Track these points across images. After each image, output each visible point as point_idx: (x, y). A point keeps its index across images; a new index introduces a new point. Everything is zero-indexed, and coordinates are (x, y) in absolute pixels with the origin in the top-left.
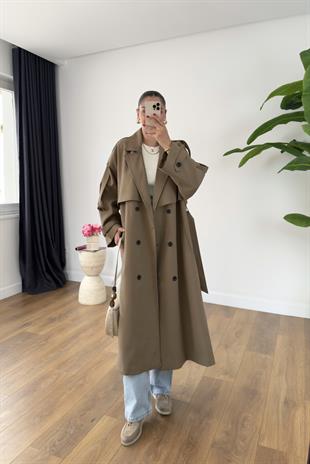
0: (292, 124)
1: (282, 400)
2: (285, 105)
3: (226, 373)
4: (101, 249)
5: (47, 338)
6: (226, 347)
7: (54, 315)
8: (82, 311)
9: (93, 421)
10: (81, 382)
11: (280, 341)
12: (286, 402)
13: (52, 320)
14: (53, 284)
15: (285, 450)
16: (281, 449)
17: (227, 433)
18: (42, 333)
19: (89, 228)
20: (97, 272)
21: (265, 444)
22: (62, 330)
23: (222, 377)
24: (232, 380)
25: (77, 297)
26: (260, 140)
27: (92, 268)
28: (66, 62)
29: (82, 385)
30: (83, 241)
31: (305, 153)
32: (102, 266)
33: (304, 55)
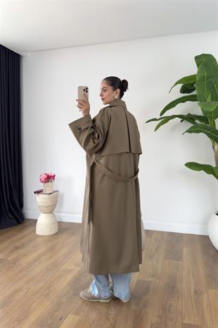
0: (188, 103)
1: (193, 290)
2: (183, 91)
3: (152, 277)
4: (54, 192)
5: (15, 262)
6: (150, 258)
7: (18, 244)
8: (39, 240)
9: (61, 319)
10: (47, 292)
11: (186, 251)
12: (195, 292)
13: (17, 248)
14: (14, 221)
15: (200, 324)
16: (197, 324)
17: (160, 317)
18: (9, 259)
19: (45, 176)
20: (51, 209)
21: (186, 321)
22: (24, 255)
23: (150, 279)
24: (158, 281)
25: (35, 230)
26: (168, 113)
27: (47, 207)
28: (29, 55)
29: (48, 294)
30: (41, 186)
31: (197, 121)
32: (55, 205)
33: (197, 58)
